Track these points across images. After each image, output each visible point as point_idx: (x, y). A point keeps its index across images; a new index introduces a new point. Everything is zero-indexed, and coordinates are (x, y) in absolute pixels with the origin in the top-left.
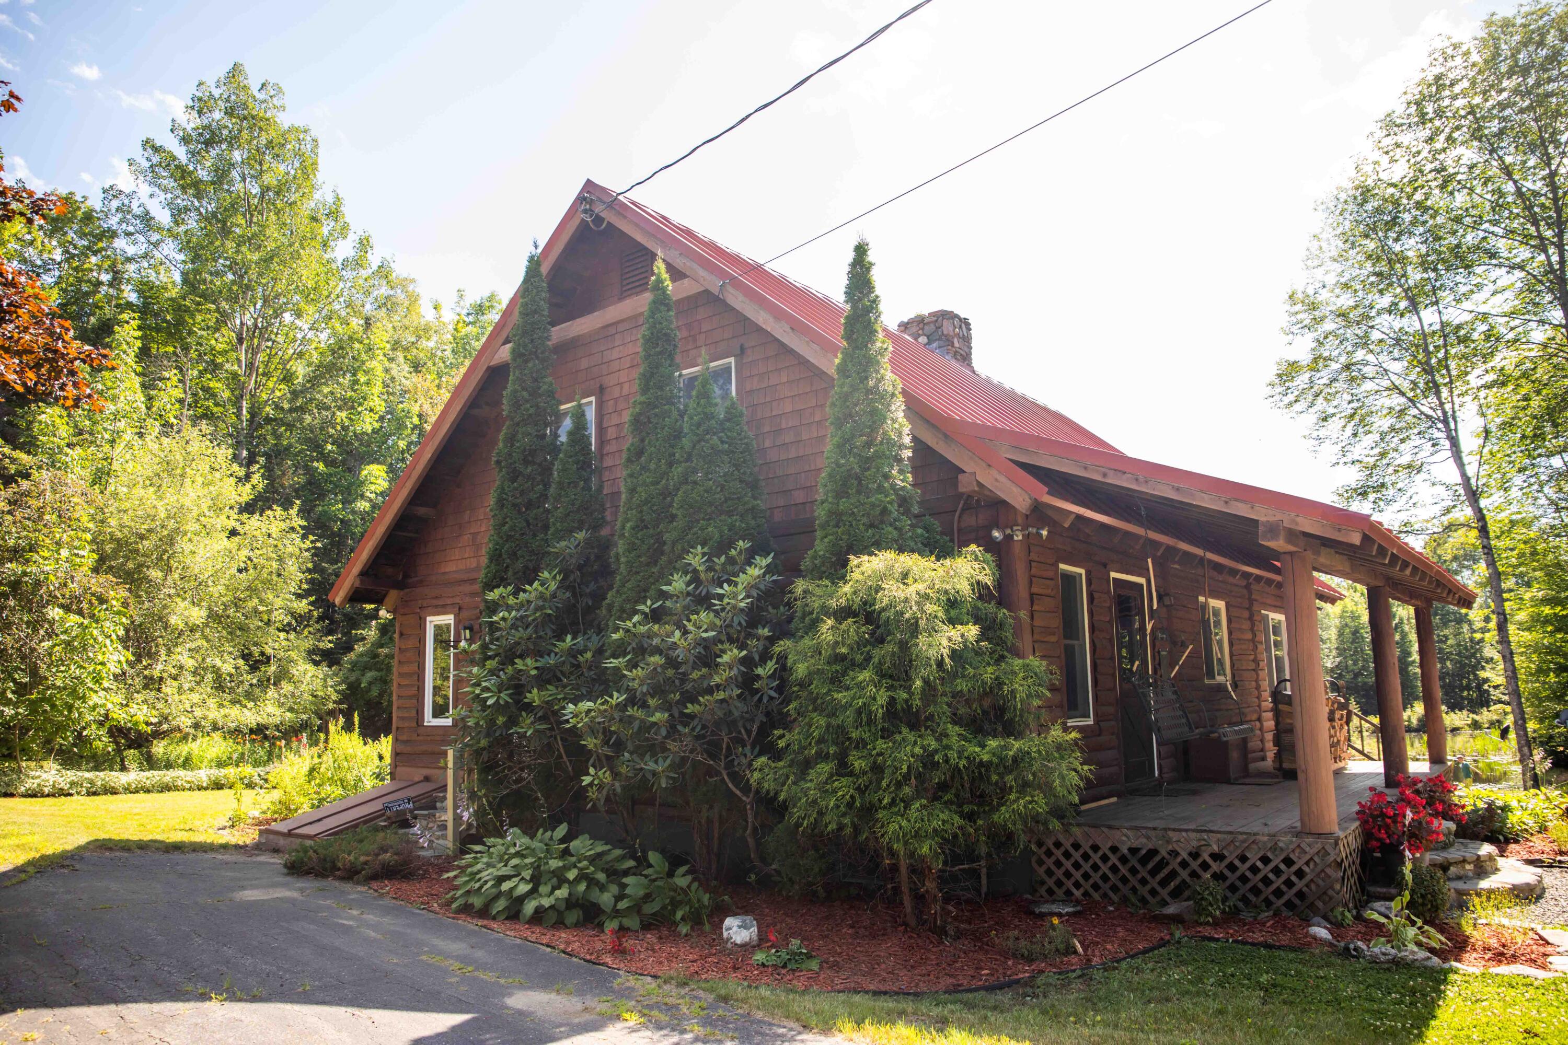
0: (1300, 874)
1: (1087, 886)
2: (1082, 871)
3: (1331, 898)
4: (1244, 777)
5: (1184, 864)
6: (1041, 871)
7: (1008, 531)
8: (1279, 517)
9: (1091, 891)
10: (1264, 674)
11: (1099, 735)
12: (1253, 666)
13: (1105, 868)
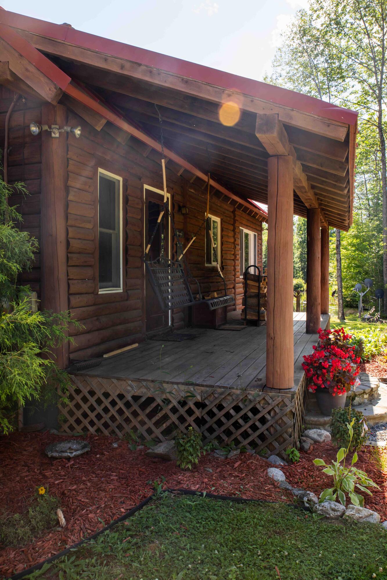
0: (263, 420)
1: (99, 424)
2: (95, 413)
3: (285, 440)
4: (224, 324)
5: (174, 410)
6: (65, 411)
7: (46, 127)
8: (276, 111)
9: (103, 428)
10: (238, 262)
11: (127, 300)
12: (233, 257)
13: (113, 411)
